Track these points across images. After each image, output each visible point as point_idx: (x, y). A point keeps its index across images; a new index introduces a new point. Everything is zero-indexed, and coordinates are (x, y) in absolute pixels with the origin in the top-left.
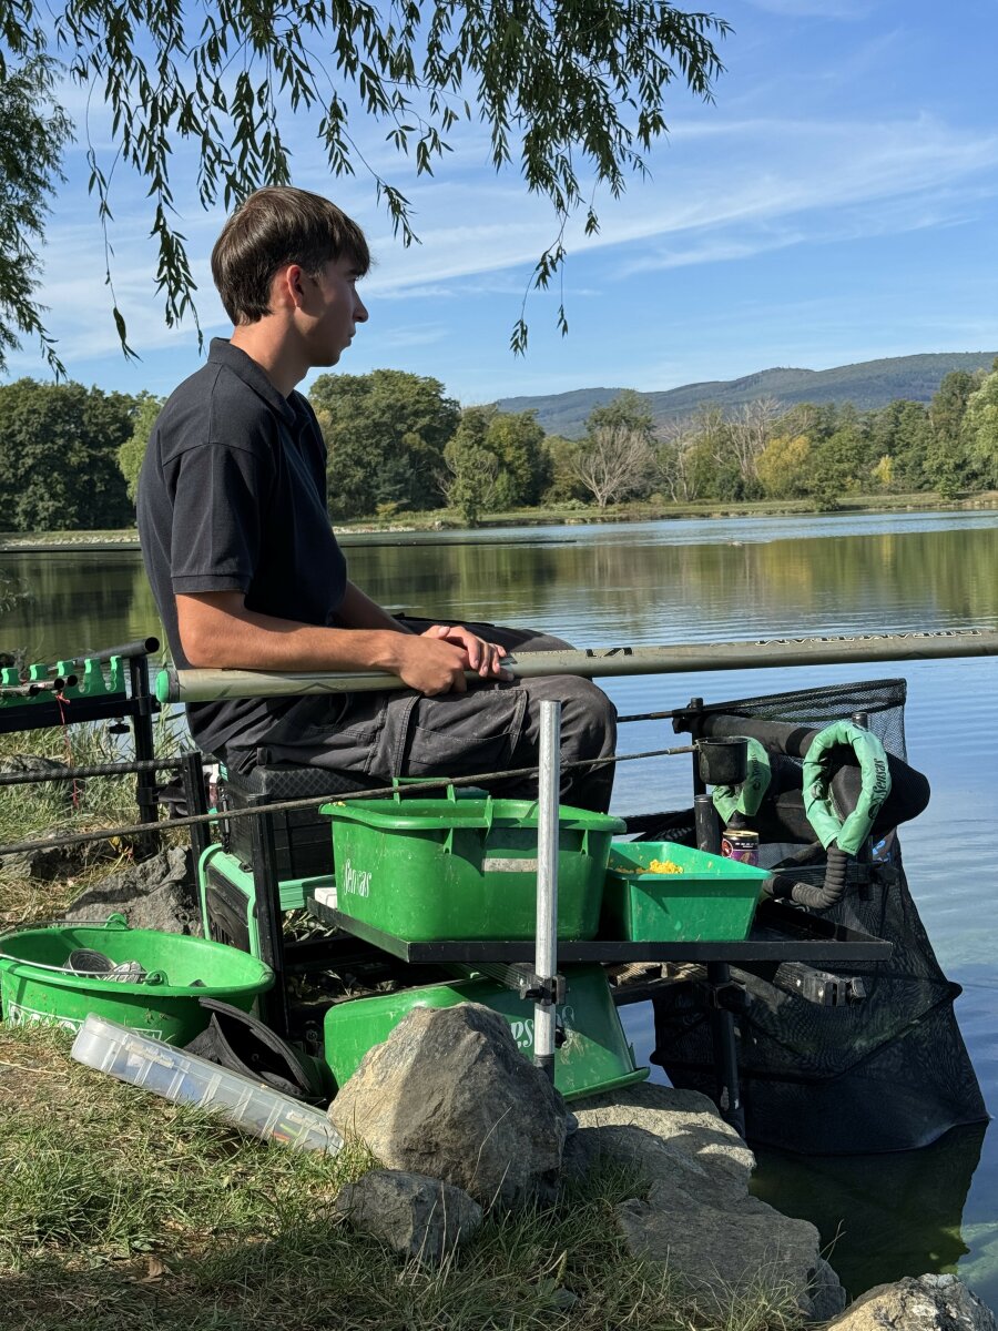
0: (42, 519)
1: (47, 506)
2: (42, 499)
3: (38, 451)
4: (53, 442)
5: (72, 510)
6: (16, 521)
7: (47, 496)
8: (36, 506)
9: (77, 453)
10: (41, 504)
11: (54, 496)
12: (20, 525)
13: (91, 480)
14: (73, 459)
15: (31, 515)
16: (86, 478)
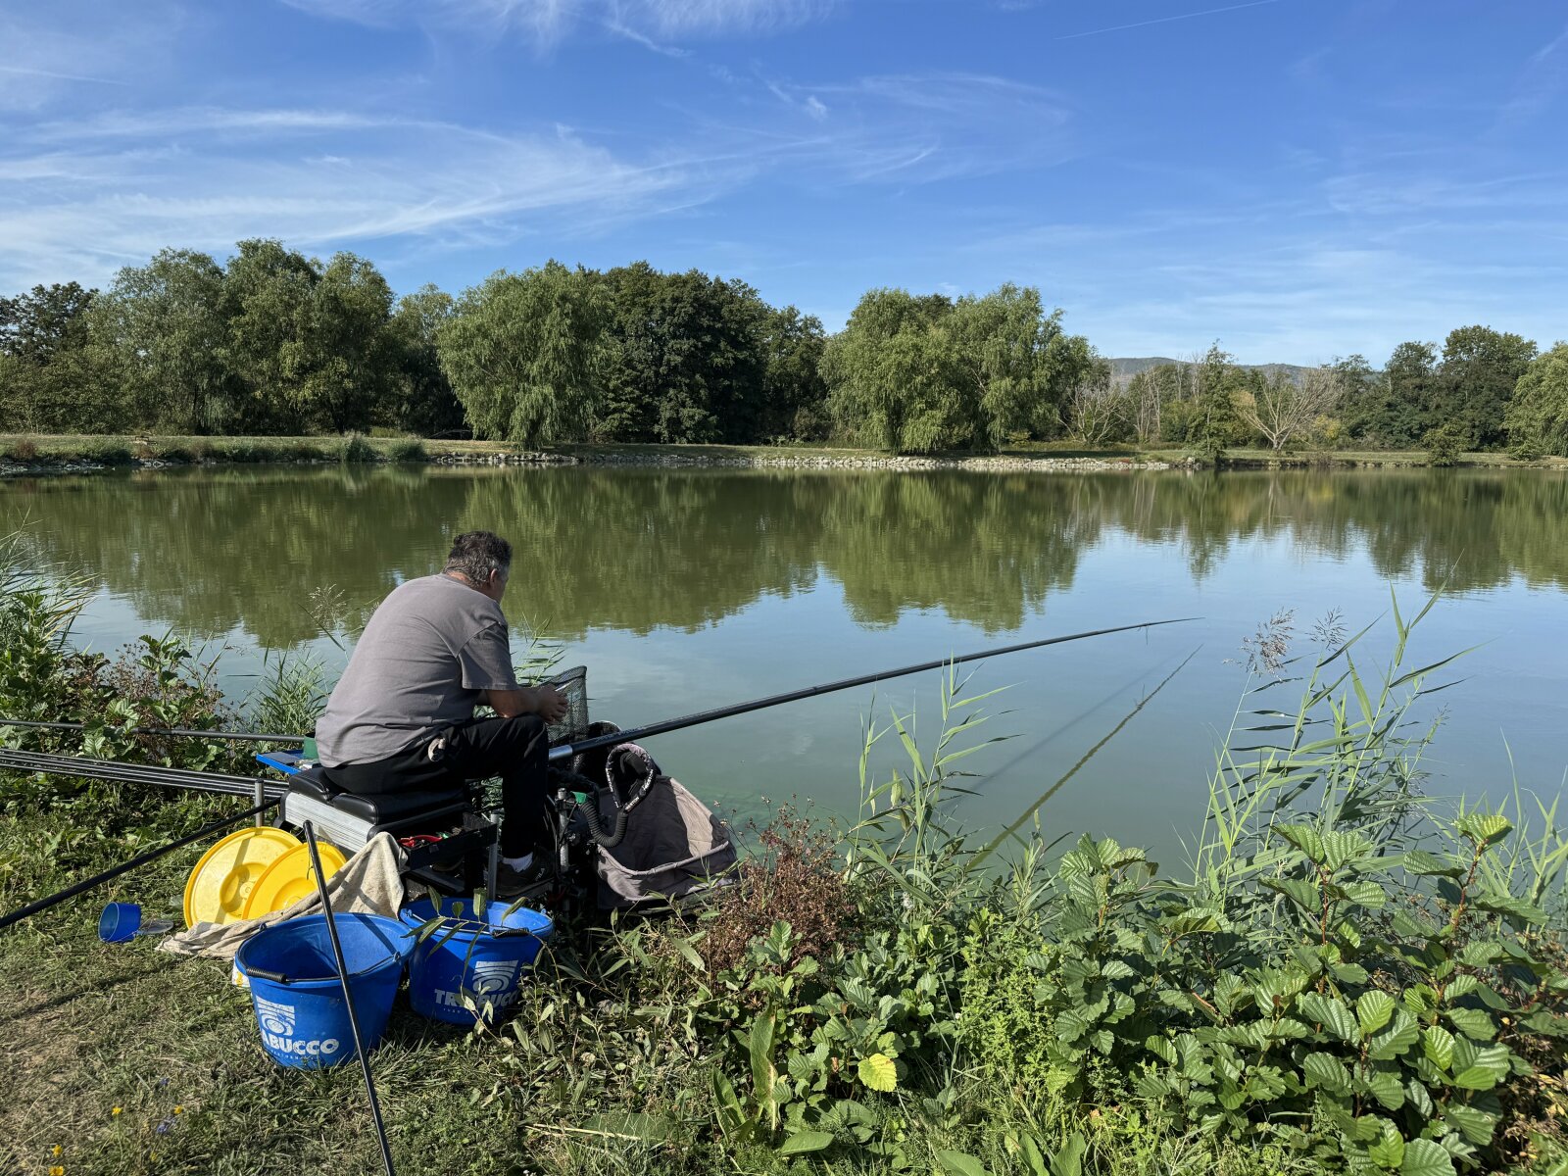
0: (688, 429)
1: (692, 413)
2: (683, 405)
3: (685, 347)
4: (698, 339)
5: (713, 419)
6: (656, 429)
7: (689, 402)
8: (678, 412)
9: (722, 354)
10: (685, 412)
11: (697, 402)
12: (659, 434)
13: (730, 386)
14: (716, 360)
15: (675, 424)
16: (727, 383)
